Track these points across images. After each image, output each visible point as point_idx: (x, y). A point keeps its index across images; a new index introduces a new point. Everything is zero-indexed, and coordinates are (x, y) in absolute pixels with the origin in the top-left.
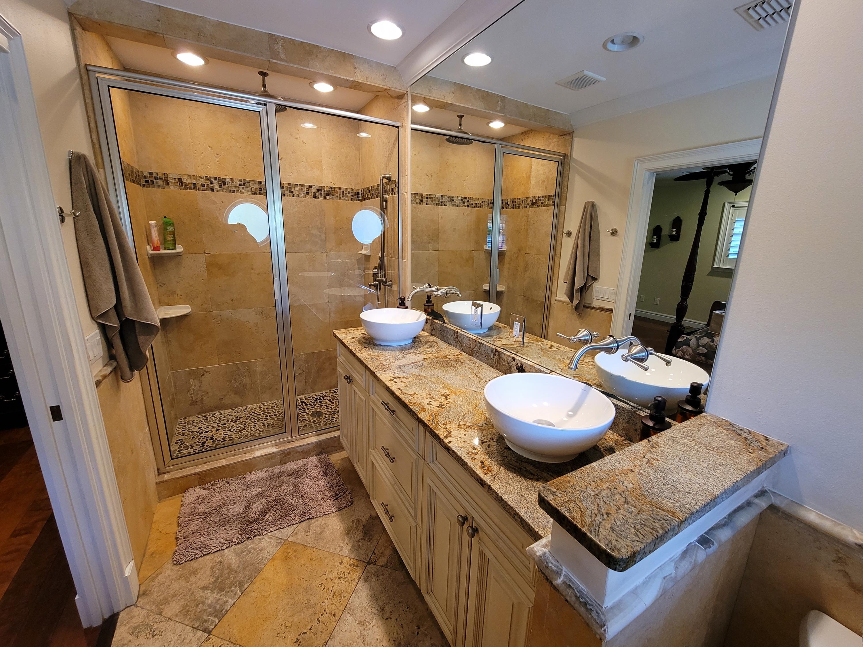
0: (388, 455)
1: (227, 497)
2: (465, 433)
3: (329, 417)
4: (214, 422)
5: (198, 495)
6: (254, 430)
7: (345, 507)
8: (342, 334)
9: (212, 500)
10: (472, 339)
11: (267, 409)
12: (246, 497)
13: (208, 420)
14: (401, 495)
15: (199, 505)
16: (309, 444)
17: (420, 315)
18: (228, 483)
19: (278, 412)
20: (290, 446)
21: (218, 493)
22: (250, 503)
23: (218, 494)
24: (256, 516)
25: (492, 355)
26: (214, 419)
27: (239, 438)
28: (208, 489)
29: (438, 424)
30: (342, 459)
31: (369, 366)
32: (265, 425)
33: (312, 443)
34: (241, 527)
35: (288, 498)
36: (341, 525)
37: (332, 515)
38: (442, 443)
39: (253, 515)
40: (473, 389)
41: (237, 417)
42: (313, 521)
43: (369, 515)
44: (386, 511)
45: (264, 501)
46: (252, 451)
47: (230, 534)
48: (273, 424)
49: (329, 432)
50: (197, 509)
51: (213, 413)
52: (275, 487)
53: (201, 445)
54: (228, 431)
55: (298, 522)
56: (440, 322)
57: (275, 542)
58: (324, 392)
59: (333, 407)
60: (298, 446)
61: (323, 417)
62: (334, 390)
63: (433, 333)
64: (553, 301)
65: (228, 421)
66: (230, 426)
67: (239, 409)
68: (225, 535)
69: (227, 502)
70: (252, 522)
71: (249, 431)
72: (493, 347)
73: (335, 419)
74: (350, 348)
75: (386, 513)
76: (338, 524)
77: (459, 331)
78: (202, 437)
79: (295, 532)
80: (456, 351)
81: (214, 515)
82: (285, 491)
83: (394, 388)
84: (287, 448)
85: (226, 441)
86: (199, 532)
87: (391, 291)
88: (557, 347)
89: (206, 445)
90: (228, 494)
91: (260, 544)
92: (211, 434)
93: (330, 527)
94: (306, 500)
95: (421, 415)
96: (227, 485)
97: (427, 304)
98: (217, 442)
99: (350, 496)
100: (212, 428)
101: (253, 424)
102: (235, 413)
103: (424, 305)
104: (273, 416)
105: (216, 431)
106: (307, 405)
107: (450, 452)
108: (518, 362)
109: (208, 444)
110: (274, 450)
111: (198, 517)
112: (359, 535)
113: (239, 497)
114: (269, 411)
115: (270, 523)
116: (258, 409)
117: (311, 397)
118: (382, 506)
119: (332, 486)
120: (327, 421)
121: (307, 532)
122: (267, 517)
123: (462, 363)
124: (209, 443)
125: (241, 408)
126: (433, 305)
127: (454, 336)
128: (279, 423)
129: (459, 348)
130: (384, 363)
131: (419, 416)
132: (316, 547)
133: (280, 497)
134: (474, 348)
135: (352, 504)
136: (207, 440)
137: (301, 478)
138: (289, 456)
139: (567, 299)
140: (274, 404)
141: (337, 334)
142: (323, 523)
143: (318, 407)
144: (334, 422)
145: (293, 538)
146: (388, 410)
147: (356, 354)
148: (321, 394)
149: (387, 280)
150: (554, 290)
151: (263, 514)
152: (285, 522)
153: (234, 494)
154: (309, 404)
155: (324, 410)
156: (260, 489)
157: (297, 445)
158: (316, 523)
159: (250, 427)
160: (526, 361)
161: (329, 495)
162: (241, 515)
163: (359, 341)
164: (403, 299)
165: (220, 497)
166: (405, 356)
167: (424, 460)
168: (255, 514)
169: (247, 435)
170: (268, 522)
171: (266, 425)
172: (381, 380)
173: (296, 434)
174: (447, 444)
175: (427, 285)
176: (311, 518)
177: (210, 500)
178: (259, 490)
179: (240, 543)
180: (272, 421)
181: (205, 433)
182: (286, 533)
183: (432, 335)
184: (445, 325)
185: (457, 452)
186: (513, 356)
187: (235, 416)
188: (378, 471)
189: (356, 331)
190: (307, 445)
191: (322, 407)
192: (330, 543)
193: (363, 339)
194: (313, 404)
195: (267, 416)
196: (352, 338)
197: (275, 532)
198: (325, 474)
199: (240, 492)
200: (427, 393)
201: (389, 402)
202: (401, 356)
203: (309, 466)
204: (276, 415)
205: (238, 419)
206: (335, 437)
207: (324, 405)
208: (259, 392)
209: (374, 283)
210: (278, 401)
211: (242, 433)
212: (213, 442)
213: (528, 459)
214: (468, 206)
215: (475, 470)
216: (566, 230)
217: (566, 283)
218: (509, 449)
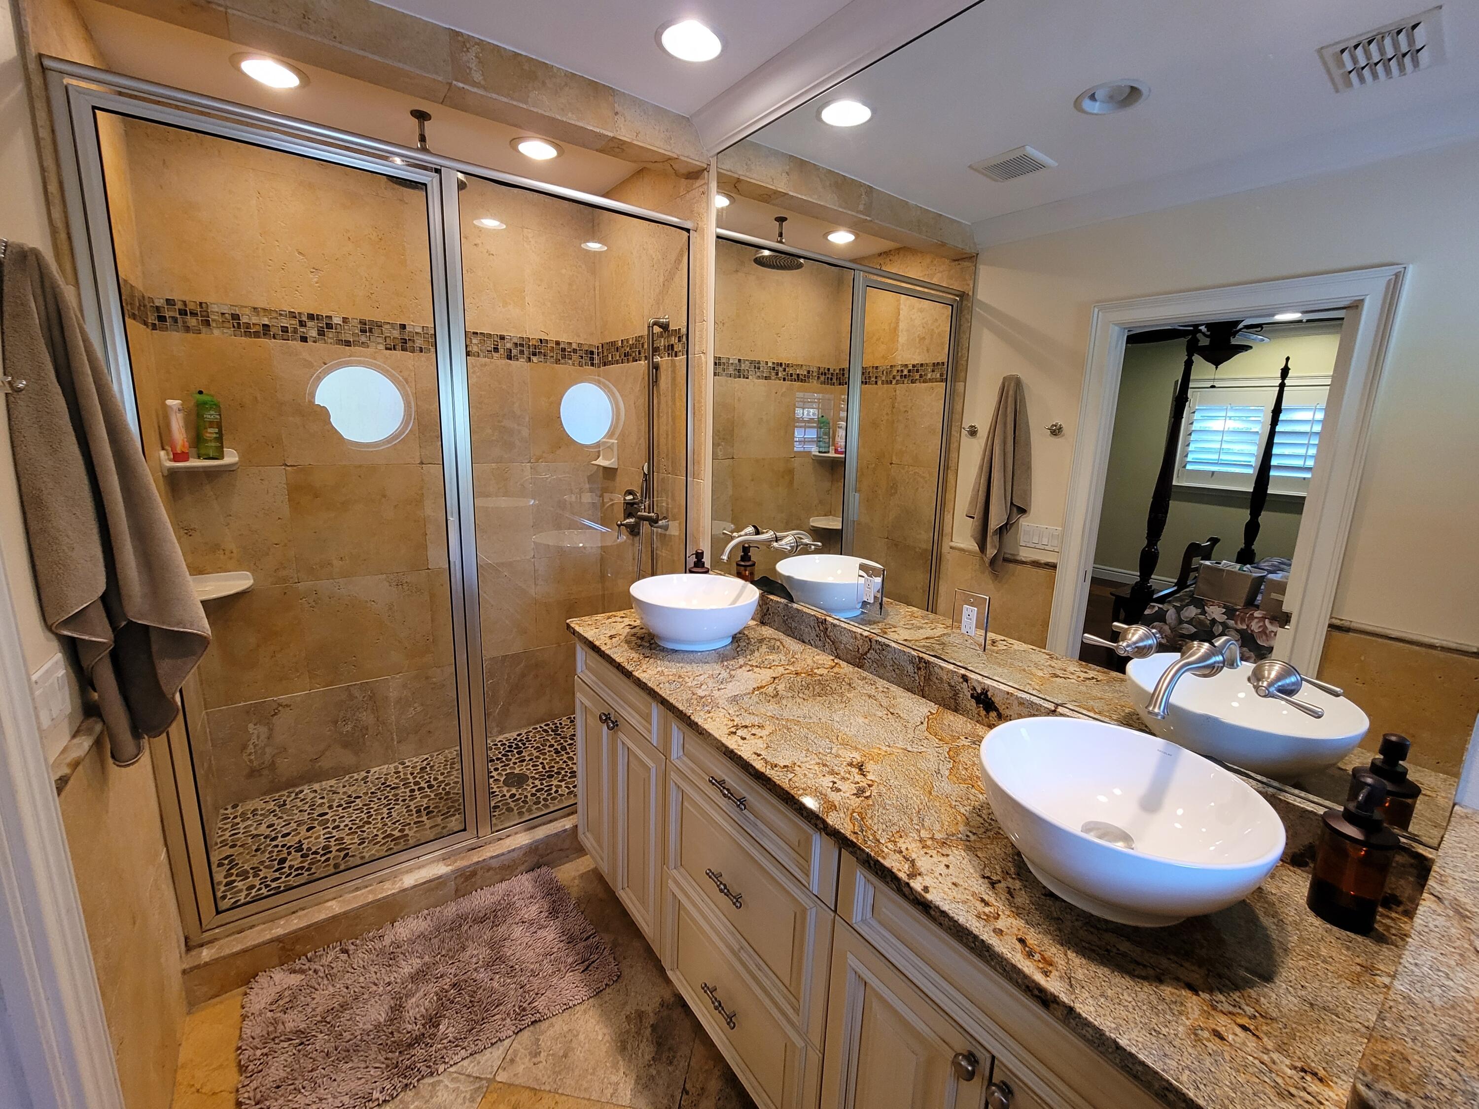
0: (725, 891)
1: (347, 988)
2: (945, 860)
3: (542, 784)
4: (301, 811)
5: (279, 988)
6: (389, 824)
7: (606, 985)
8: (587, 629)
9: (314, 999)
10: (861, 635)
11: (412, 774)
12: (389, 984)
13: (288, 807)
14: (759, 974)
15: (285, 1013)
16: (514, 850)
17: (744, 587)
18: (346, 951)
19: (436, 779)
20: (476, 857)
21: (325, 979)
22: (401, 998)
23: (326, 982)
24: (417, 1029)
25: (910, 668)
26: (300, 804)
27: (359, 844)
28: (302, 971)
29: (878, 841)
30: (582, 876)
31: (672, 700)
32: (411, 811)
33: (520, 848)
34: (386, 1059)
35: (482, 975)
36: (605, 1031)
37: (583, 1007)
38: (906, 890)
39: (409, 1027)
40: (900, 744)
41: (350, 796)
42: (544, 1025)
43: (658, 1000)
44: (717, 1004)
45: (432, 988)
46: (395, 876)
47: (363, 1080)
48: (429, 807)
49: (551, 821)
50: (280, 1024)
51: (297, 790)
52: (451, 954)
53: (277, 867)
54: (333, 829)
55: (511, 1033)
56: (783, 600)
57: (466, 1088)
58: (524, 731)
59: (545, 762)
60: (492, 857)
61: (528, 785)
62: (542, 725)
63: (766, 620)
64: (945, 549)
65: (330, 807)
66: (337, 818)
67: (351, 777)
68: (353, 1085)
69: (349, 1000)
70: (410, 1046)
71: (380, 825)
72: (913, 653)
73: (554, 789)
75: (716, 1008)
76: (597, 1028)
77: (828, 618)
78: (277, 846)
79: (508, 1058)
80: (826, 659)
81: (320, 1036)
82: (474, 960)
83: (746, 751)
84: (470, 862)
85: (331, 852)
86: (290, 1082)
87: (663, 537)
88: (1005, 643)
89: (287, 865)
90: (348, 979)
91: (435, 1099)
92: (297, 839)
93: (581, 1037)
94: (522, 978)
95: (832, 820)
96: (344, 957)
97: (743, 563)
98: (311, 857)
99: (612, 960)
100: (298, 825)
101: (385, 810)
102: (344, 787)
103: (738, 565)
104: (427, 789)
105: (308, 830)
106: (493, 761)
107: (933, 913)
108: (975, 684)
109: (292, 863)
110: (441, 869)
111: (286, 1044)
112: (647, 1051)
113: (376, 984)
114: (417, 779)
115: (450, 1041)
116: (392, 777)
117: (499, 744)
118: (705, 992)
119: (571, 940)
120: (538, 794)
121: (535, 1056)
122: (442, 1027)
123: (850, 685)
124: (295, 860)
125: (356, 776)
126: (754, 565)
127: (817, 629)
128: (441, 805)
129: (828, 651)
130: (701, 693)
131: (830, 821)
132: (560, 1091)
133: (464, 977)
134: (866, 654)
135: (619, 977)
136: (289, 853)
137: (504, 927)
138: (473, 880)
139: (974, 547)
140: (425, 762)
141: (577, 628)
142: (565, 1029)
143: (515, 763)
144: (554, 795)
145: (505, 1073)
146: (730, 798)
147: (634, 673)
148: (519, 735)
149: (658, 516)
150: (947, 529)
151: (433, 1021)
152: (483, 1037)
153: (362, 979)
154: (498, 759)
155: (529, 769)
156: (418, 961)
157: (489, 855)
158: (551, 1032)
159: (380, 817)
161: (570, 960)
162: (385, 1028)
163: (628, 642)
164: (699, 555)
165: (331, 989)
166: (733, 673)
167: (835, 911)
168: (416, 1023)
169: (376, 835)
170: (445, 1041)
171: (414, 812)
172: (710, 734)
173: (485, 830)
174: (920, 894)
175: (750, 529)
176: (540, 1021)
177: (309, 999)
178: (417, 963)
179: (389, 1101)
180: (426, 800)
181: (282, 837)
182: (489, 1063)
183: (763, 623)
184: (795, 606)
185: (956, 918)
186: (963, 671)
187: (345, 793)
189: (613, 619)
190: (509, 852)
191: (524, 764)
192: (589, 1077)
193: (634, 638)
194: (504, 759)
195: (413, 791)
196: (611, 637)
197: (465, 1063)
198: (553, 913)
199: (376, 973)
200: (818, 761)
201: (726, 779)
202: (724, 674)
203: (516, 898)
204: (430, 787)
205: (352, 799)
206: (565, 831)
207: (527, 758)
208: (392, 739)
209: (628, 521)
210: (432, 756)
211: (364, 831)
212: (302, 856)
213: (1106, 921)
214: (784, 379)
215: (1020, 966)
216: (966, 424)
217: (973, 518)
218: (1051, 895)
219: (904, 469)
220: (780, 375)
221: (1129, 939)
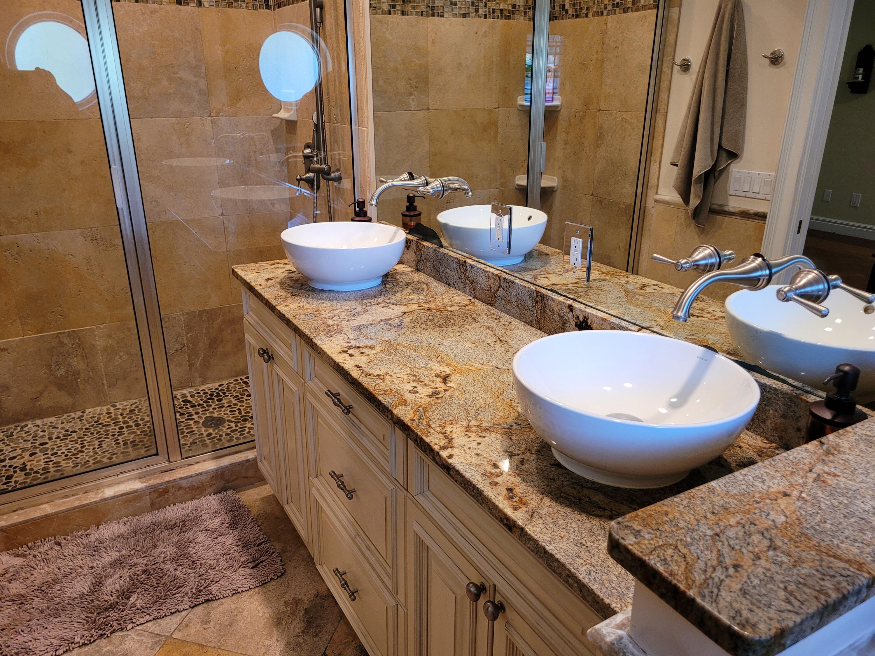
0: (342, 486)
1: (59, 569)
2: (479, 440)
3: (236, 426)
4: (25, 441)
5: (6, 566)
6: (100, 453)
7: (271, 579)
8: (249, 273)
9: (32, 575)
10: (492, 273)
11: (121, 415)
12: (92, 568)
13: (15, 437)
15: (10, 583)
16: (201, 474)
17: (395, 233)
18: (59, 544)
19: (142, 419)
20: (167, 477)
21: (42, 562)
22: (102, 578)
23: (42, 564)
24: (112, 599)
25: (530, 303)
26: (24, 435)
27: (73, 467)
28: (24, 556)
29: (430, 426)
30: (263, 499)
31: (302, 327)
32: (119, 443)
33: (207, 472)
34: (87, 617)
35: (169, 567)
36: (266, 611)
37: (249, 593)
38: (437, 458)
39: (107, 598)
40: (494, 363)
41: (67, 431)
42: (215, 604)
43: (314, 592)
44: (343, 582)
45: (126, 573)
46: (98, 488)
47: (68, 630)
48: (135, 441)
49: (236, 453)
50: (6, 589)
51: (23, 424)
52: (144, 550)
53: (4, 481)
54: (52, 455)
55: (188, 607)
56: (433, 246)
57: (149, 641)
58: (225, 383)
59: (242, 408)
60: (181, 478)
61: (225, 427)
62: (243, 378)
63: (420, 267)
64: (650, 203)
65: (50, 439)
66: (55, 447)
67: (69, 416)
68: (60, 632)
69: (60, 576)
70: (106, 610)
71: (91, 454)
72: (533, 288)
73: (247, 430)
74: (266, 297)
75: (342, 586)
76: (259, 608)
77: (469, 261)
78: (5, 466)
79: (184, 623)
80: (462, 298)
81: (36, 599)
82: (163, 555)
83: (348, 364)
84: (162, 481)
85: (49, 472)
86: (12, 627)
87: (338, 189)
88: (655, 287)
89: (13, 480)
90: (60, 563)
91: (123, 646)
92: (22, 461)
93: (245, 613)
94: (201, 570)
95: (399, 412)
96: (57, 548)
97: (407, 213)
98: (33, 475)
99: (279, 561)
100: (23, 452)
101: (97, 443)
102: (62, 423)
104: (134, 427)
105: (31, 455)
106: (195, 406)
109: (17, 479)
110: (137, 485)
111: (10, 603)
112: (298, 626)
113: (81, 567)
114: (126, 419)
115: (138, 609)
116: (104, 416)
117: (202, 393)
118: (336, 574)
119: (246, 545)
120: (232, 434)
121: (206, 624)
122: (132, 600)
123: (474, 319)
124: (19, 477)
125: (73, 415)
126: (420, 214)
127: (459, 271)
128: (145, 440)
129: (468, 292)
130: (330, 322)
131: (395, 412)
132: (223, 648)
133: (155, 566)
134: (496, 292)
135: (283, 574)
136: (15, 472)
137: (191, 533)
138: (166, 496)
139: (675, 197)
140: (134, 406)
141: (240, 272)
142: (233, 607)
143: (214, 409)
144: (246, 435)
145: (181, 633)
146: (338, 406)
147: (277, 307)
148: (220, 386)
149: (330, 168)
150: (653, 181)
151: (125, 594)
152: (164, 607)
153: (71, 563)
154: (199, 405)
155: (227, 414)
156: (117, 553)
157: (179, 476)
158: (221, 608)
159: (92, 448)
160: (594, 312)
161: (242, 559)
162: (86, 597)
163: (281, 283)
164: (361, 205)
165: (47, 569)
167: (407, 490)
168: (112, 596)
169: (88, 461)
170: (134, 609)
171: (122, 443)
172: (325, 353)
173: (176, 457)
174: (445, 459)
175: (406, 176)
176: (212, 600)
177: (28, 575)
178: (115, 555)
179: (87, 644)
180: (132, 436)
181: (9, 459)
182: (168, 626)
183: (418, 270)
185: (464, 473)
186: (570, 302)
187: (63, 428)
188: (327, 515)
189: (276, 266)
190: (197, 475)
191: (223, 409)
192: (248, 640)
193: (288, 281)
194: (205, 405)
195: (122, 428)
196: (268, 280)
197: (149, 624)
198: (233, 525)
199: (82, 560)
200: (410, 372)
201: (341, 392)
202: (360, 309)
203: (203, 512)
204: (137, 425)
205: (69, 433)
206: (248, 461)
207: (226, 405)
208: (103, 384)
209: (307, 175)
210: (140, 401)
211: (78, 458)
212: (25, 474)
213: (594, 483)
214: (485, 17)
215: (497, 503)
216: (678, 60)
217: (676, 165)
218: (559, 465)
219: (611, 115)
220: (481, 11)
221: (605, 494)
